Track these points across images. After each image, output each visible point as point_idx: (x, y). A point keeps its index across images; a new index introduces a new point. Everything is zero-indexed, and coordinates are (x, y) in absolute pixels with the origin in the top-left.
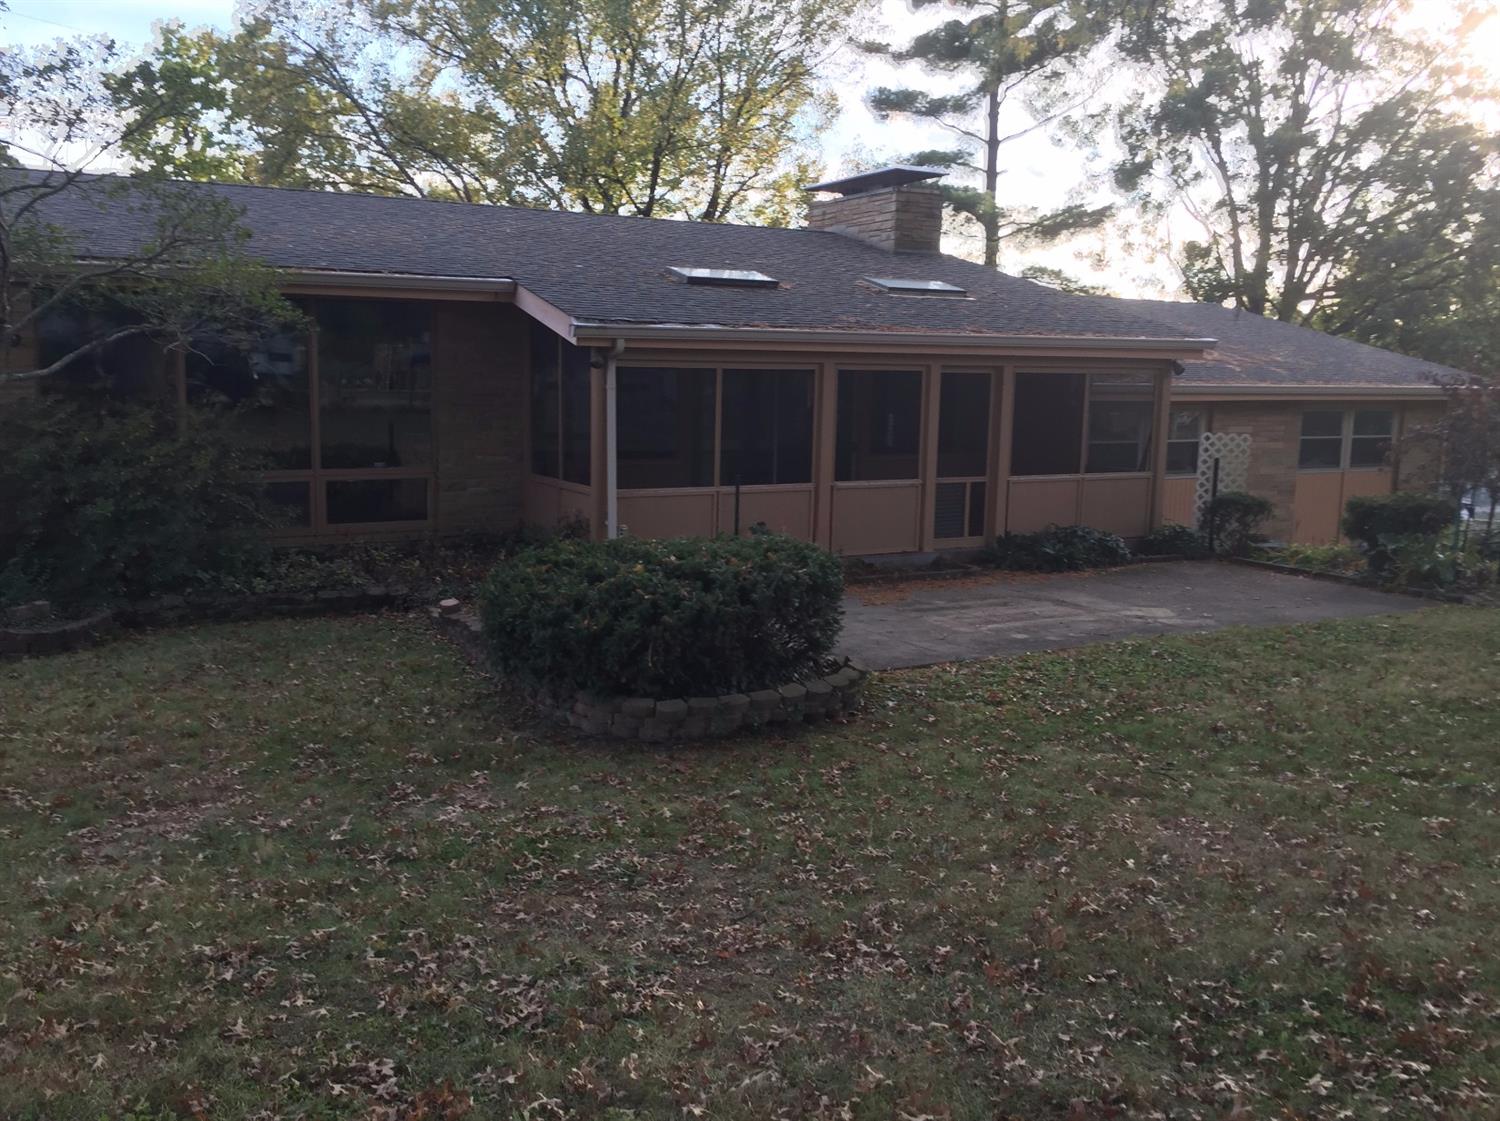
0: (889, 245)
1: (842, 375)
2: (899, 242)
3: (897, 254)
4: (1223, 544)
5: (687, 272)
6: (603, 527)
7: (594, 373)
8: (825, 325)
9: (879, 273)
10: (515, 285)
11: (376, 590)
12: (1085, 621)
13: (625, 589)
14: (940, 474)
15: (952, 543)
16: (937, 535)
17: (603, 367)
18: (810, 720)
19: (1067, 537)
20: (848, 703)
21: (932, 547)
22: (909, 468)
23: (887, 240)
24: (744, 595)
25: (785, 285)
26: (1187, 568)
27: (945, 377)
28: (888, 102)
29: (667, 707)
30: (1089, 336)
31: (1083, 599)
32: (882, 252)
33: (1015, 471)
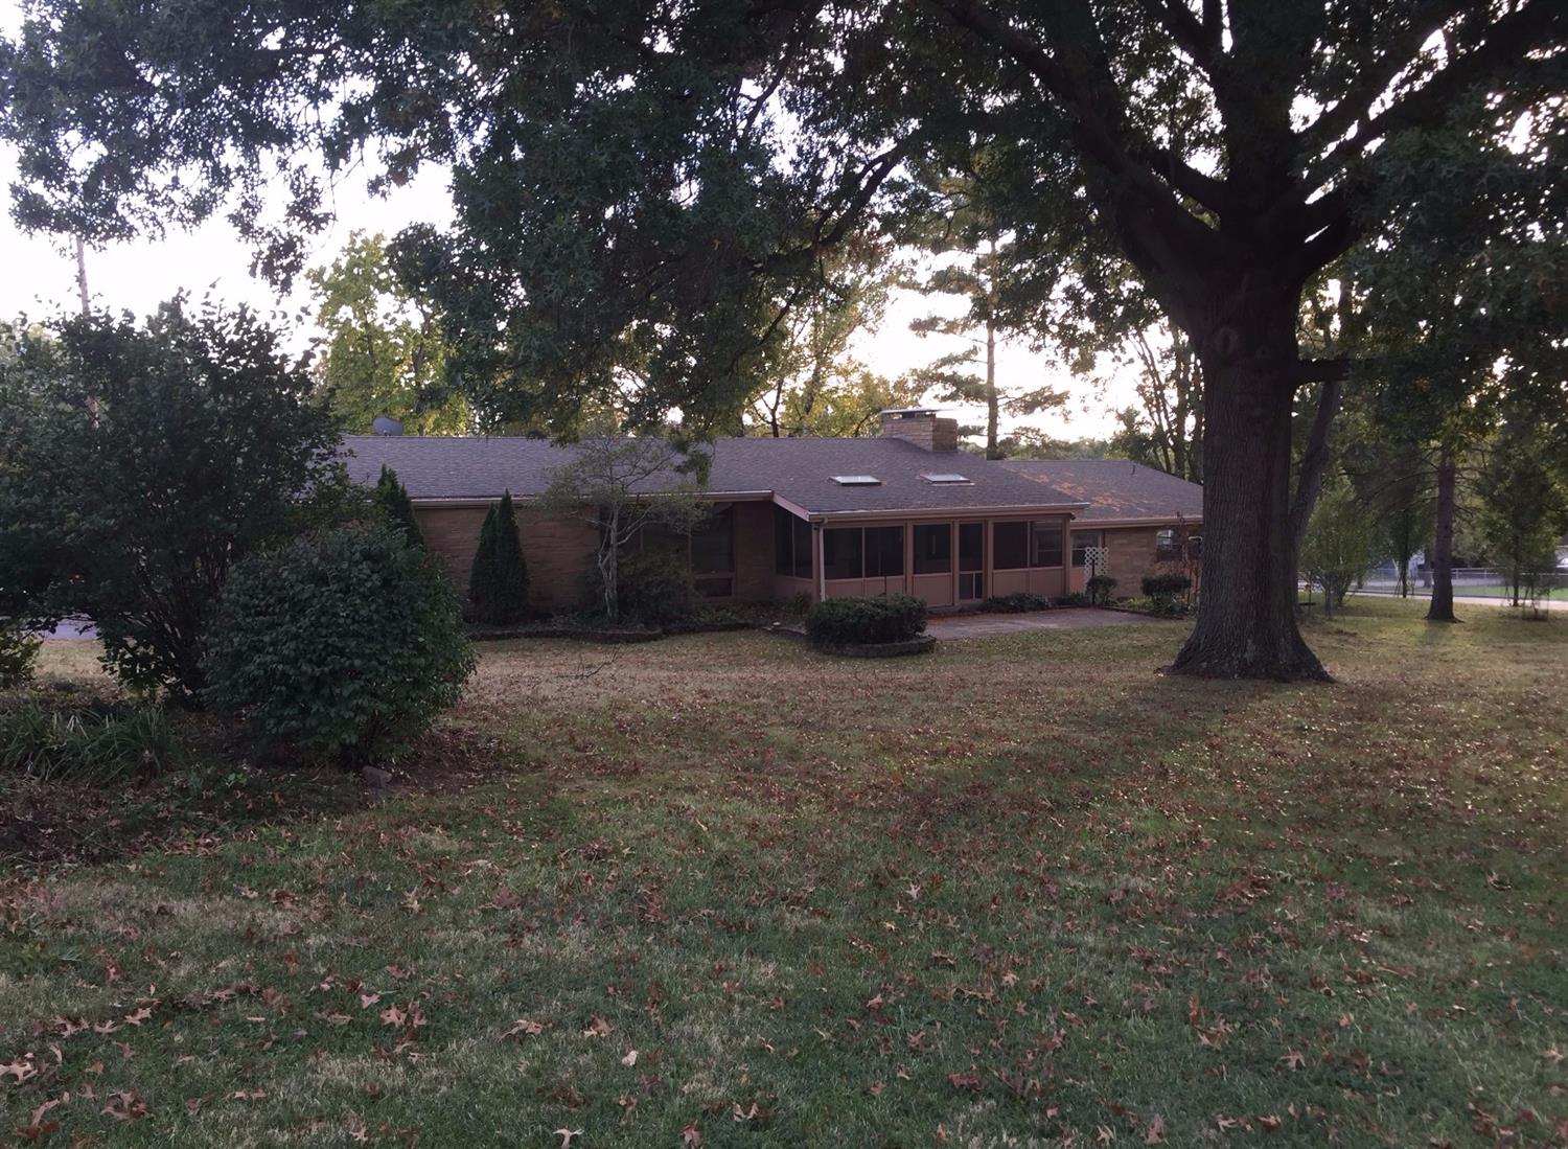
0: (930, 448)
1: (915, 527)
2: (935, 447)
3: (934, 453)
4: (1099, 600)
5: (840, 479)
6: (820, 597)
7: (814, 533)
8: (908, 506)
9: (928, 470)
10: (773, 493)
11: (742, 621)
12: (1020, 628)
13: (861, 611)
14: (961, 570)
15: (968, 602)
16: (961, 597)
17: (818, 530)
18: (920, 652)
19: (1021, 598)
20: (931, 648)
21: (958, 603)
22: (946, 568)
23: (928, 445)
24: (898, 611)
25: (885, 483)
26: (1078, 611)
27: (961, 526)
28: (922, 326)
29: (876, 646)
30: (1027, 505)
31: (1022, 622)
32: (925, 452)
33: (995, 568)
